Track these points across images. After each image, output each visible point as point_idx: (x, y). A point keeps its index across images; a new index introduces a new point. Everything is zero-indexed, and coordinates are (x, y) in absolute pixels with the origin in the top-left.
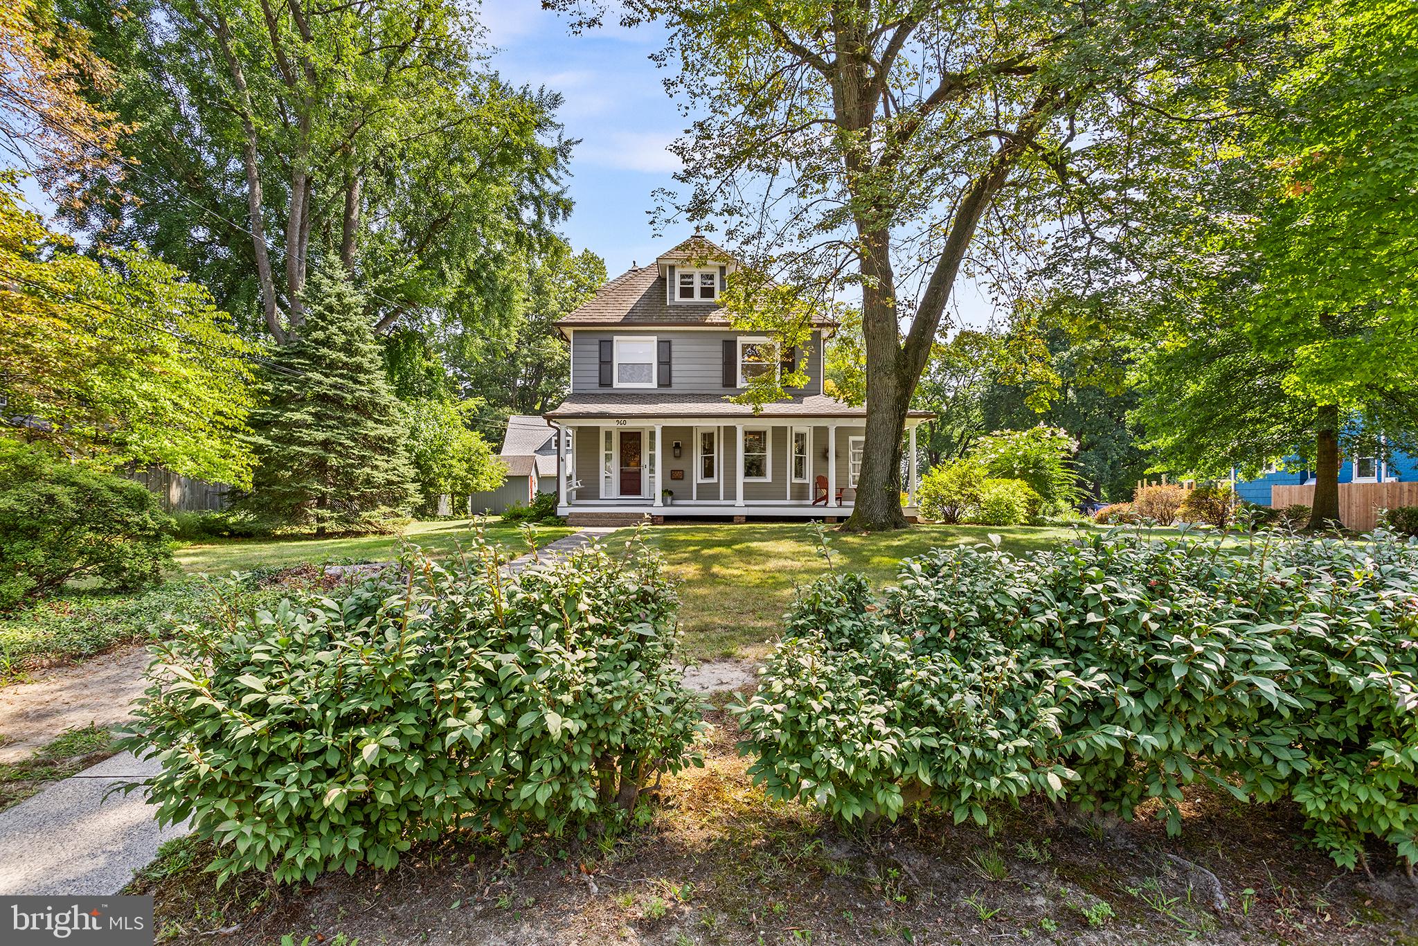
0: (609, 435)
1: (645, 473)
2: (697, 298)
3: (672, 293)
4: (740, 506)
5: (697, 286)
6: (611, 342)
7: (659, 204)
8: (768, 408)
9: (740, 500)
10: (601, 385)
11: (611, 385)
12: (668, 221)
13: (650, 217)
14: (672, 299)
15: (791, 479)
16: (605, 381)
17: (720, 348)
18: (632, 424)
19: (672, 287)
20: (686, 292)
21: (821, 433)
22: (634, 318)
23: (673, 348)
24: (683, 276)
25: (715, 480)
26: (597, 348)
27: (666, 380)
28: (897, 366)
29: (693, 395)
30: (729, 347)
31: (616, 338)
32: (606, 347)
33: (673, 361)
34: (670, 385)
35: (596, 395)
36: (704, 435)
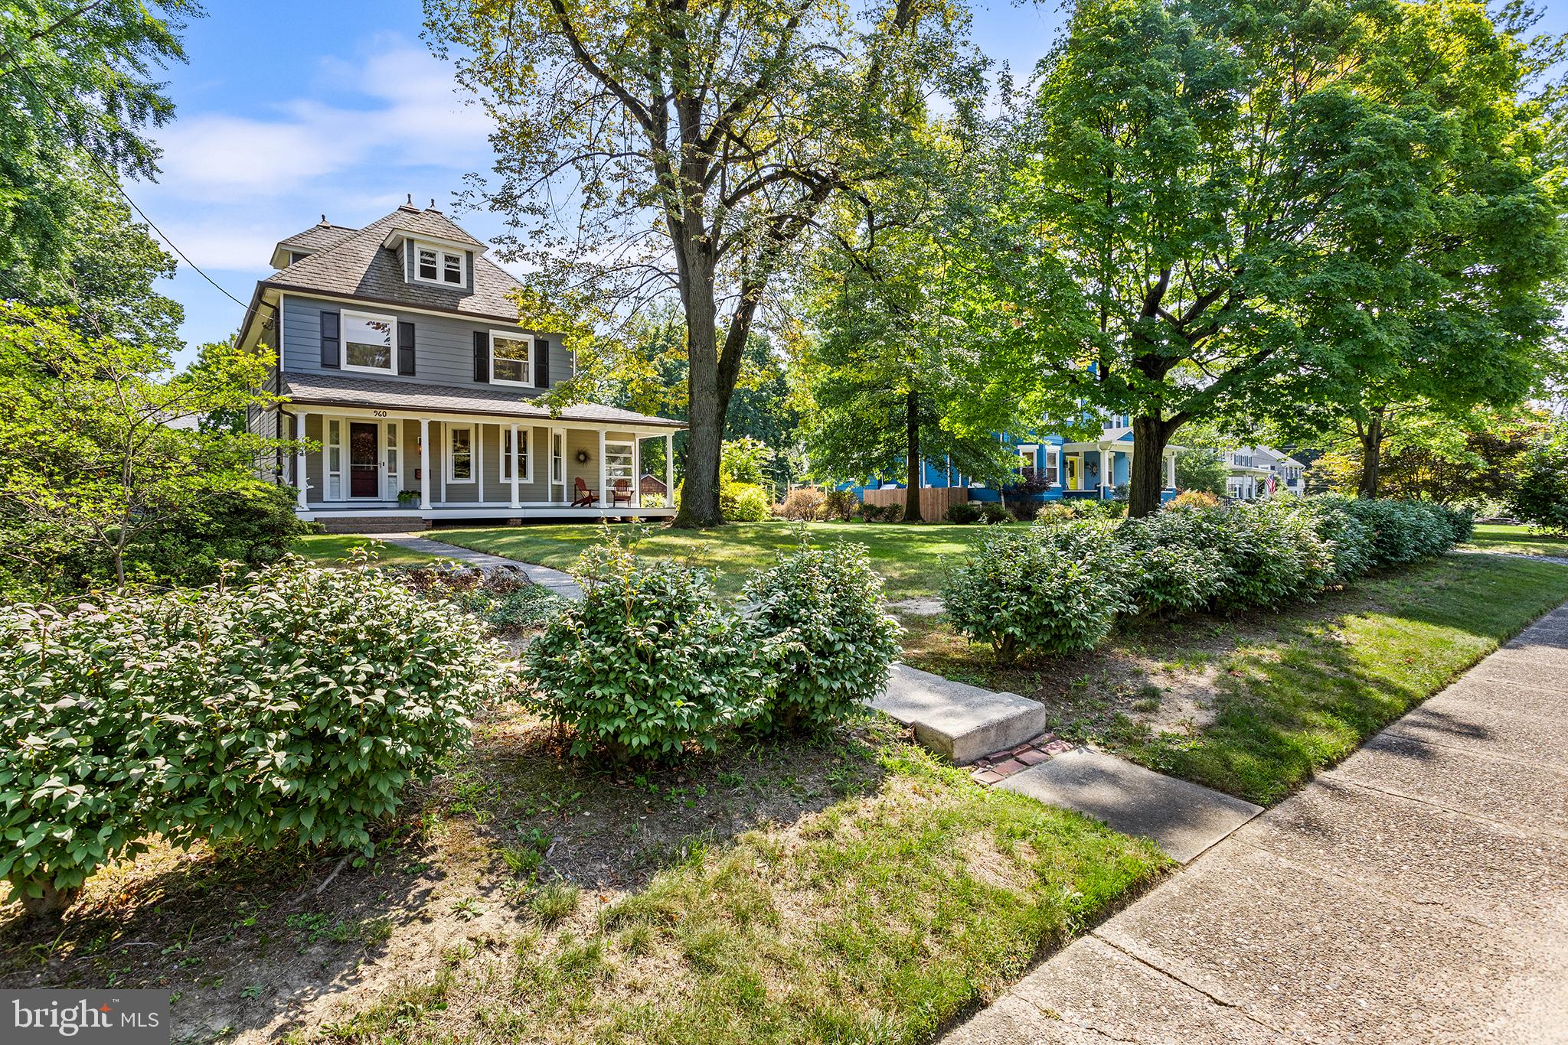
1: (383, 473)
2: (440, 280)
3: (411, 270)
4: (516, 508)
5: (441, 267)
6: (338, 315)
9: (515, 502)
10: (324, 365)
11: (338, 366)
14: (411, 277)
15: (551, 481)
16: (330, 361)
17: (470, 339)
18: (366, 415)
19: (411, 263)
20: (428, 272)
22: (370, 292)
23: (417, 333)
24: (422, 253)
25: (472, 480)
26: (318, 320)
27: (408, 367)
29: (437, 387)
30: (481, 340)
31: (343, 311)
32: (331, 321)
33: (417, 347)
34: (413, 373)
35: (322, 377)
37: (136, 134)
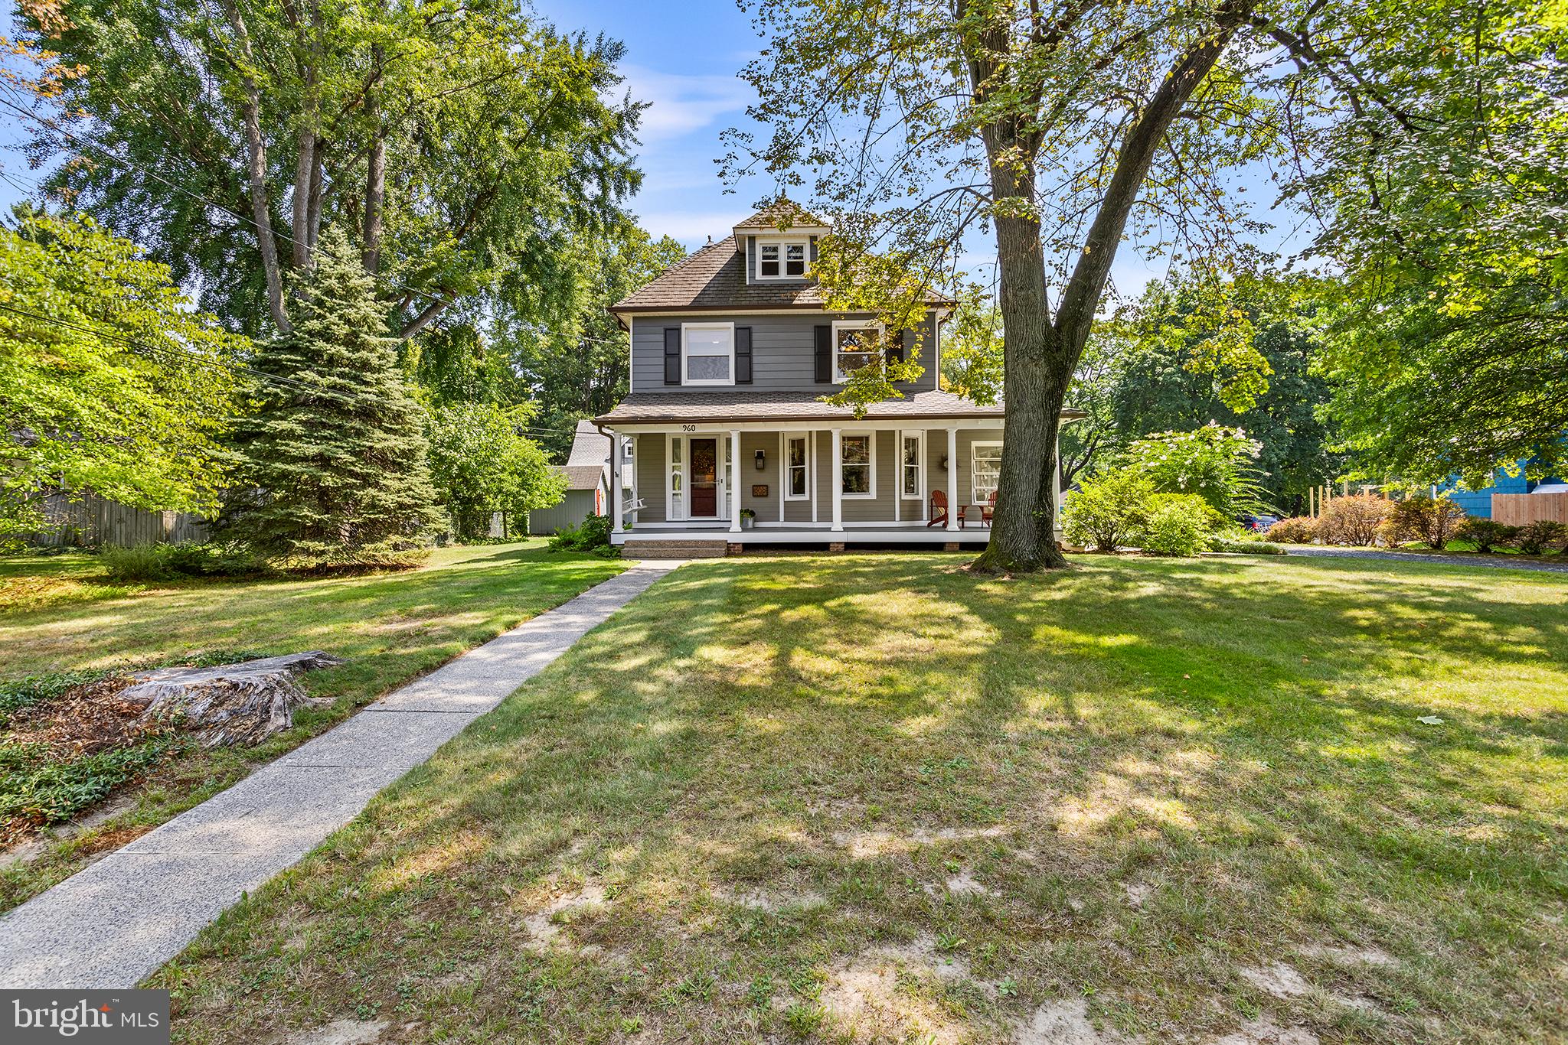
0: (676, 443)
1: (721, 490)
2: (783, 275)
3: (752, 270)
4: (837, 531)
5: (783, 260)
6: (679, 330)
7: (730, 149)
8: (872, 408)
9: (837, 523)
10: (667, 382)
11: (679, 382)
12: (742, 172)
13: (720, 168)
14: (753, 277)
15: (900, 494)
16: (672, 377)
17: (811, 335)
18: (703, 430)
19: (753, 262)
20: (770, 268)
21: (937, 439)
22: (706, 301)
23: (755, 336)
24: (765, 249)
25: (806, 497)
26: (661, 337)
27: (745, 376)
28: (1048, 348)
29: (779, 393)
30: (823, 334)
31: (684, 325)
32: (673, 336)
33: (755, 352)
34: (750, 381)
35: (660, 395)
36: (793, 443)
37: (620, 207)
